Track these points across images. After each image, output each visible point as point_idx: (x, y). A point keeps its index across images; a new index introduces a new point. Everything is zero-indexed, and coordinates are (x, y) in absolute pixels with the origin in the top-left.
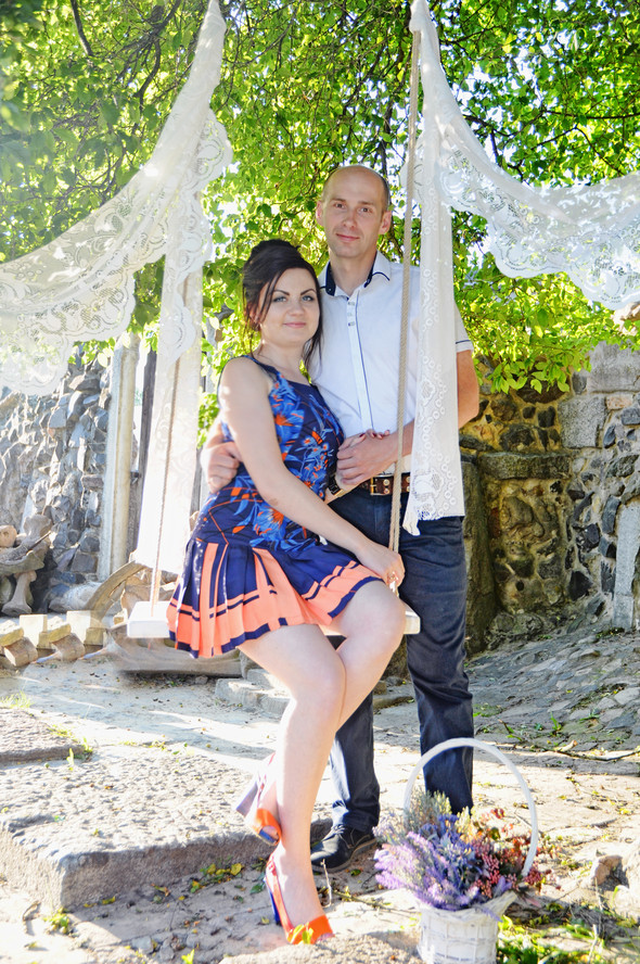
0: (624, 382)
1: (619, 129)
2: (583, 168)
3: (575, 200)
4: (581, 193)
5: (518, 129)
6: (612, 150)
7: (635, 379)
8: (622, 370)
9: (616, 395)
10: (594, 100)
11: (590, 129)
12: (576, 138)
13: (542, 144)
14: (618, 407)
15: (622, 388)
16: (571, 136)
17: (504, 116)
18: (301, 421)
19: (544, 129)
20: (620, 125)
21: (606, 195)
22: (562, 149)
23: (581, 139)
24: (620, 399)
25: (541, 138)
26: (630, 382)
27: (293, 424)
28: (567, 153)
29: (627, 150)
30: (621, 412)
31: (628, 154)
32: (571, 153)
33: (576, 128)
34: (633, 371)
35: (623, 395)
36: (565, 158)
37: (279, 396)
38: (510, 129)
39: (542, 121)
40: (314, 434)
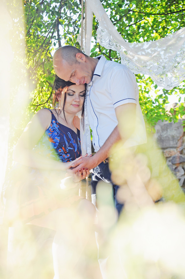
0: (172, 143)
1: (164, 19)
2: (148, 37)
3: (145, 52)
4: (147, 49)
5: (118, 19)
6: (162, 29)
7: (177, 141)
8: (170, 137)
9: (168, 150)
10: (152, 6)
11: (151, 19)
12: (145, 23)
13: (128, 26)
14: (169, 156)
15: (171, 146)
16: (142, 23)
17: (112, 13)
18: (59, 141)
19: (129, 19)
20: (164, 18)
21: (159, 50)
22: (139, 28)
23: (146, 24)
24: (170, 152)
25: (129, 23)
26: (175, 143)
27: (56, 142)
28: (140, 30)
29: (168, 29)
30: (171, 158)
31: (169, 31)
32: (143, 30)
33: (144, 19)
34: (176, 137)
35: (172, 150)
36: (140, 32)
37: (52, 130)
38: (114, 19)
39: (128, 15)
40: (63, 148)
